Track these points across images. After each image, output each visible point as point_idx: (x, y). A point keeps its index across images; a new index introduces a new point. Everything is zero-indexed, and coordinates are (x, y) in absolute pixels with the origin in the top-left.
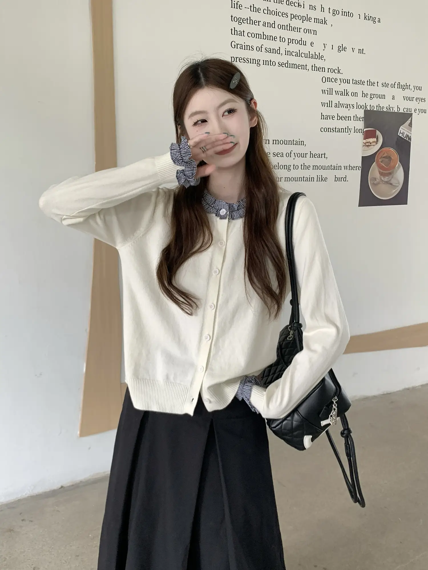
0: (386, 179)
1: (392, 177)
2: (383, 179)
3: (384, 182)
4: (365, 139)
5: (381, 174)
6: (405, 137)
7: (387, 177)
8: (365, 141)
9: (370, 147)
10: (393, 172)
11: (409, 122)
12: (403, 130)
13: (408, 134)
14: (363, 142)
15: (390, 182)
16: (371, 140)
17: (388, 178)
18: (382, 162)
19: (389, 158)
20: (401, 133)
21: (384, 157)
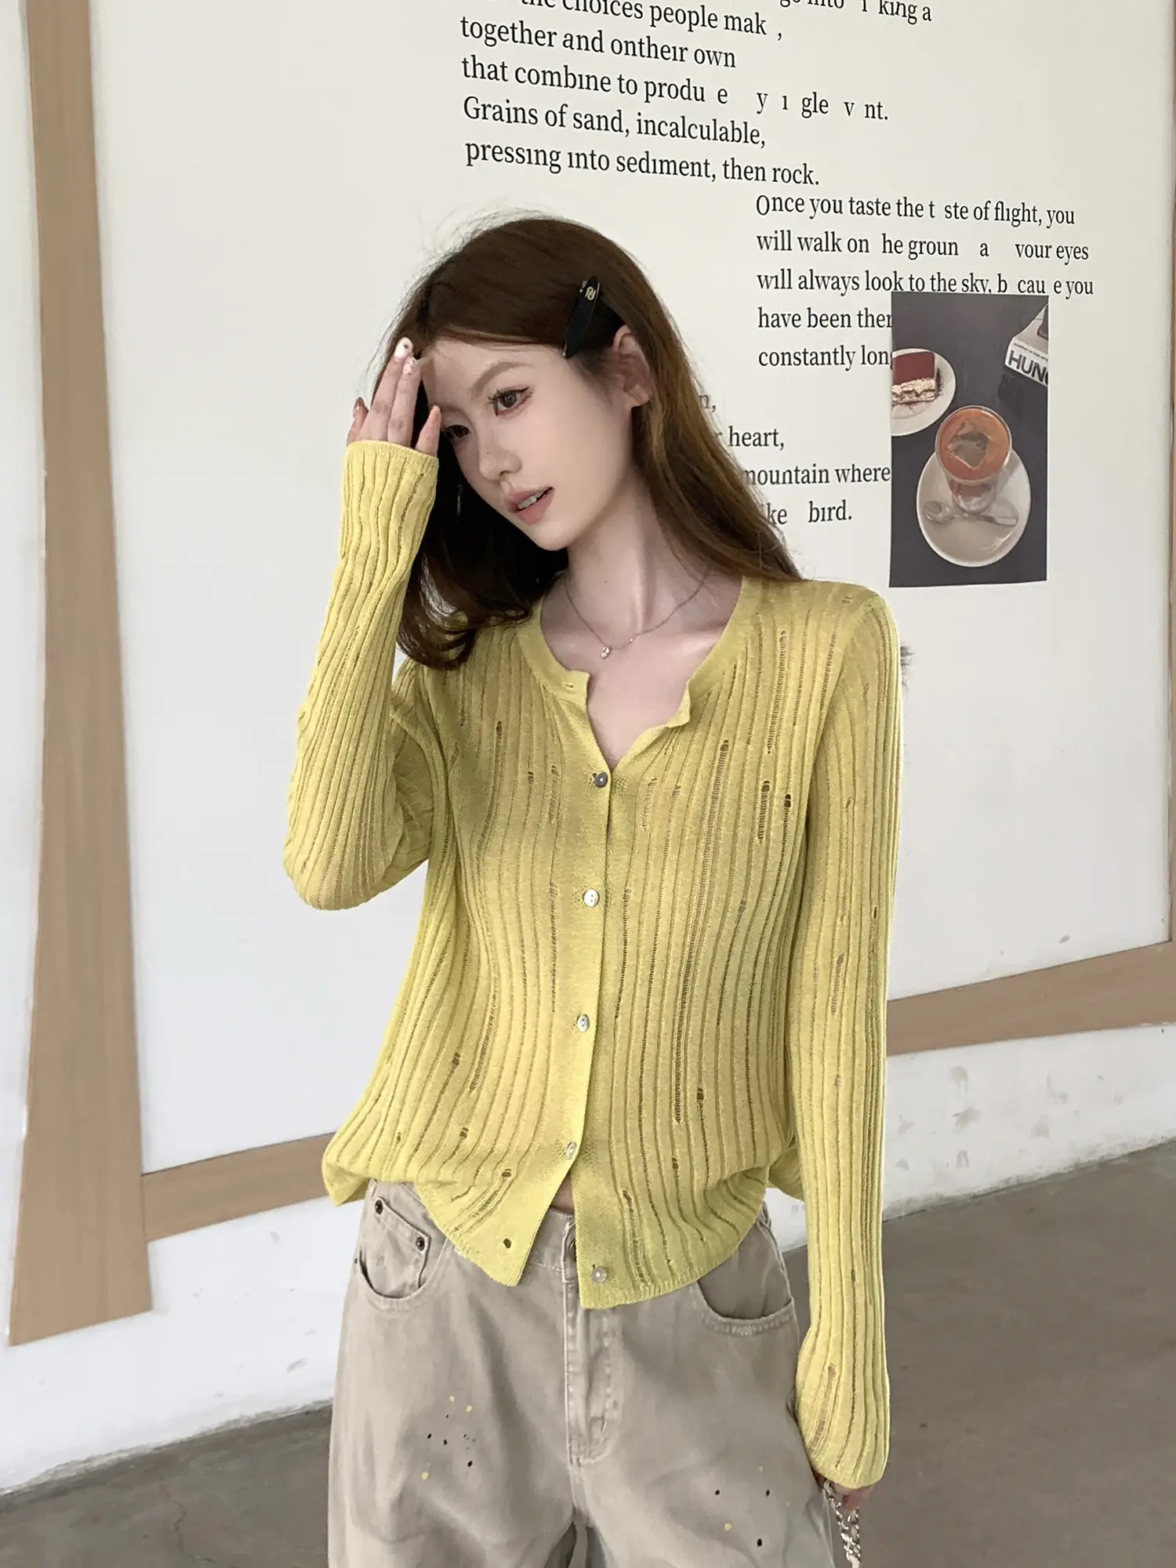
0: (974, 504)
1: (994, 499)
2: (962, 504)
3: (966, 514)
4: (897, 381)
5: (956, 488)
6: (1028, 372)
7: (976, 499)
8: (897, 389)
9: (914, 407)
10: (995, 482)
11: (1036, 323)
12: (1020, 351)
13: (1036, 360)
14: (894, 393)
15: (983, 514)
16: (920, 385)
17: (979, 503)
18: (956, 451)
19: (981, 438)
20: (1015, 360)
21: (963, 437)
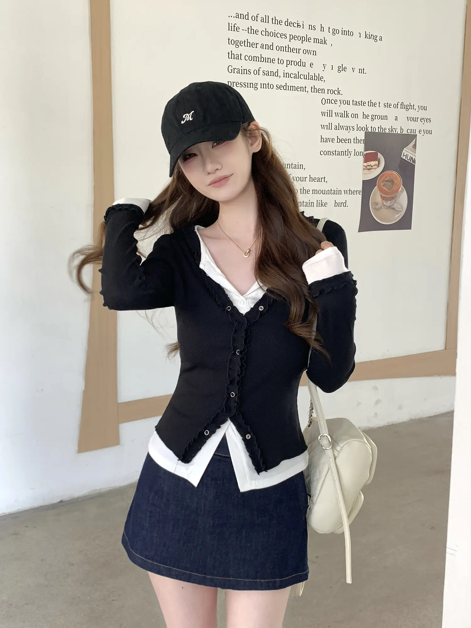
0: (388, 204)
1: (395, 202)
2: (385, 203)
3: (386, 207)
4: (365, 162)
5: (383, 198)
6: (409, 160)
8: (365, 164)
9: (371, 171)
10: (396, 196)
11: (413, 143)
12: (407, 153)
13: (412, 156)
14: (364, 166)
15: (392, 207)
16: (372, 163)
17: (390, 203)
18: (384, 186)
19: (392, 181)
20: (405, 156)
21: (386, 181)
